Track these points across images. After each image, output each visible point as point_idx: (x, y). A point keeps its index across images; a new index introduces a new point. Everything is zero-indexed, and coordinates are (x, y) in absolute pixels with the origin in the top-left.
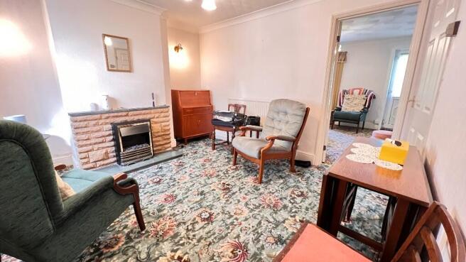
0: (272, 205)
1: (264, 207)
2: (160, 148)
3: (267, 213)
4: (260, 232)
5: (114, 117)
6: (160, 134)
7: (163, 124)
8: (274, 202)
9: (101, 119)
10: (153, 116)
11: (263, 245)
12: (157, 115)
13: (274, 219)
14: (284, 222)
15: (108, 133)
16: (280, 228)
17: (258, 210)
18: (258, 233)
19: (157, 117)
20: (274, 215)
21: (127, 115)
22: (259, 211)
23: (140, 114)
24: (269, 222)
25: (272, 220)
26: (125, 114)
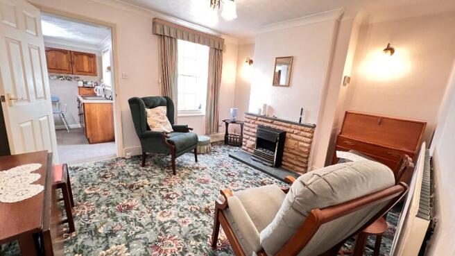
0: (159, 244)
1: (160, 235)
2: (291, 165)
3: (151, 236)
4: (132, 223)
5: (264, 121)
6: (294, 152)
7: (300, 143)
8: (164, 248)
9: (256, 120)
10: (292, 130)
11: (117, 221)
12: (296, 131)
13: (137, 239)
14: (127, 246)
15: (254, 134)
16: (124, 239)
17: (159, 229)
18: (132, 221)
19: (296, 134)
20: (143, 241)
21: (271, 123)
22: (156, 229)
23: (281, 125)
24: (136, 233)
25: (138, 236)
26: (270, 121)
